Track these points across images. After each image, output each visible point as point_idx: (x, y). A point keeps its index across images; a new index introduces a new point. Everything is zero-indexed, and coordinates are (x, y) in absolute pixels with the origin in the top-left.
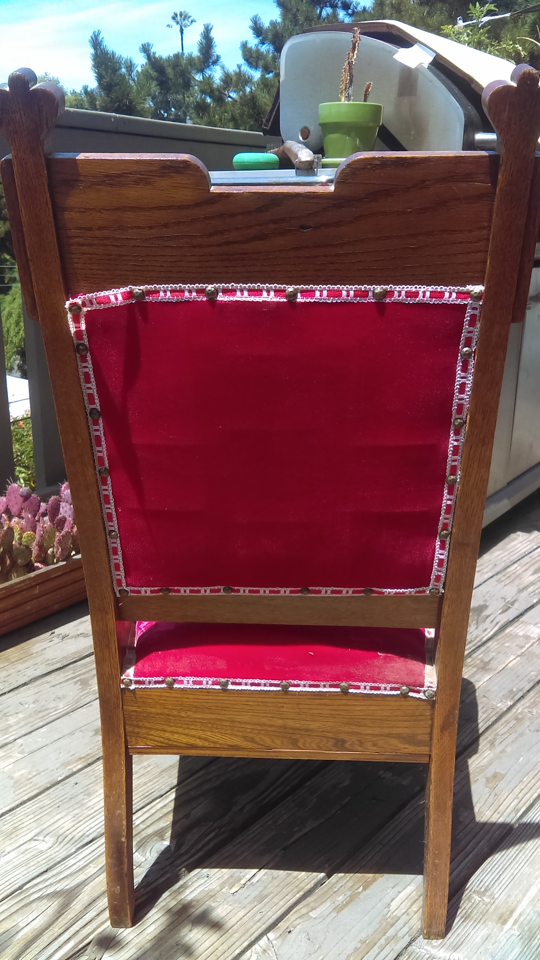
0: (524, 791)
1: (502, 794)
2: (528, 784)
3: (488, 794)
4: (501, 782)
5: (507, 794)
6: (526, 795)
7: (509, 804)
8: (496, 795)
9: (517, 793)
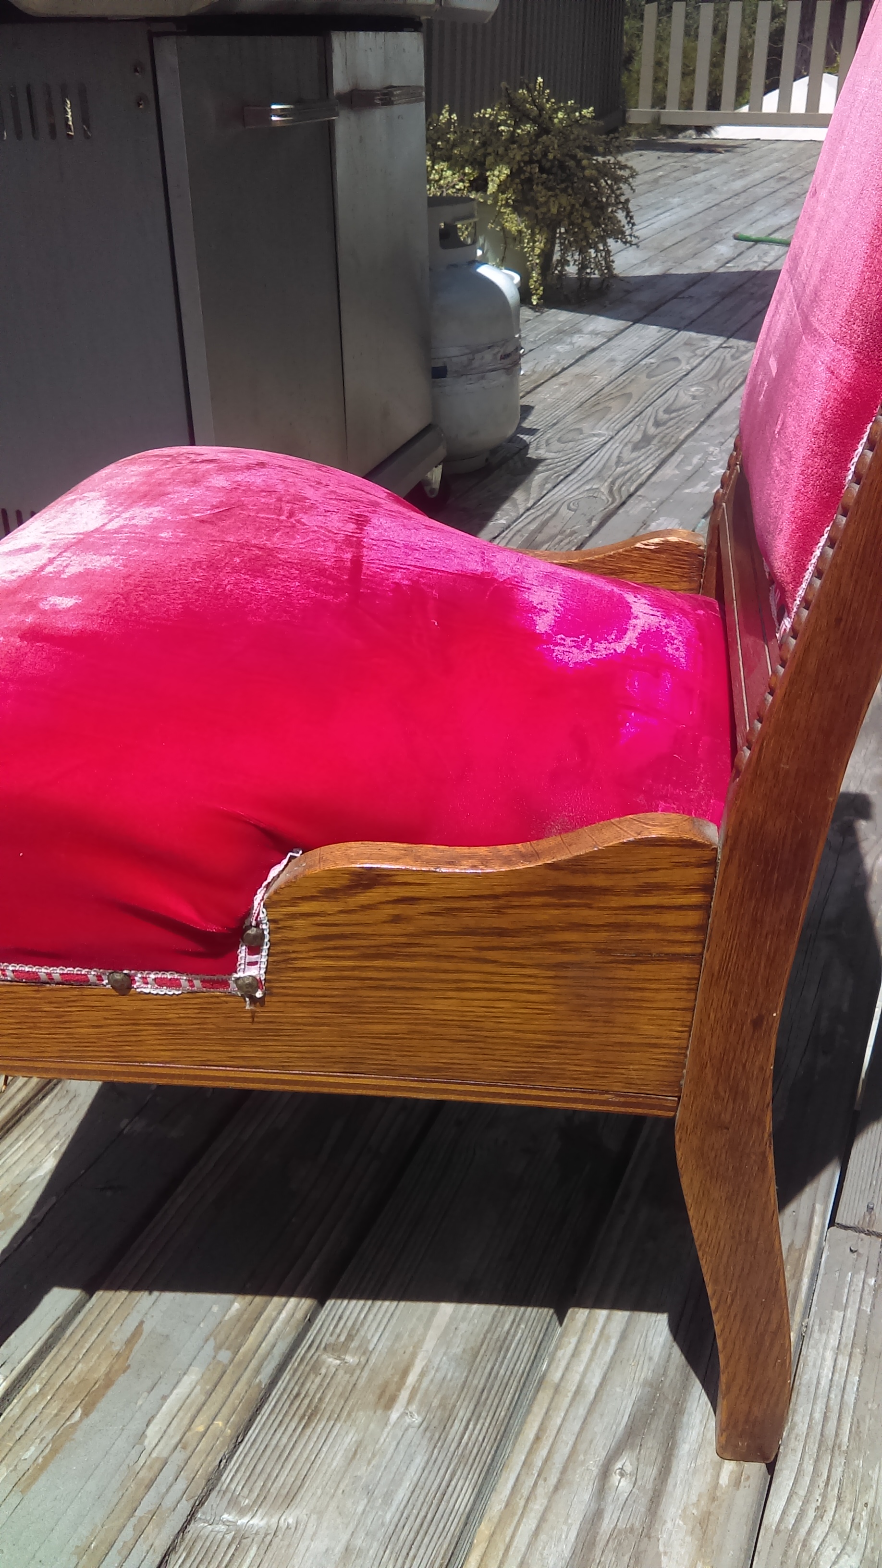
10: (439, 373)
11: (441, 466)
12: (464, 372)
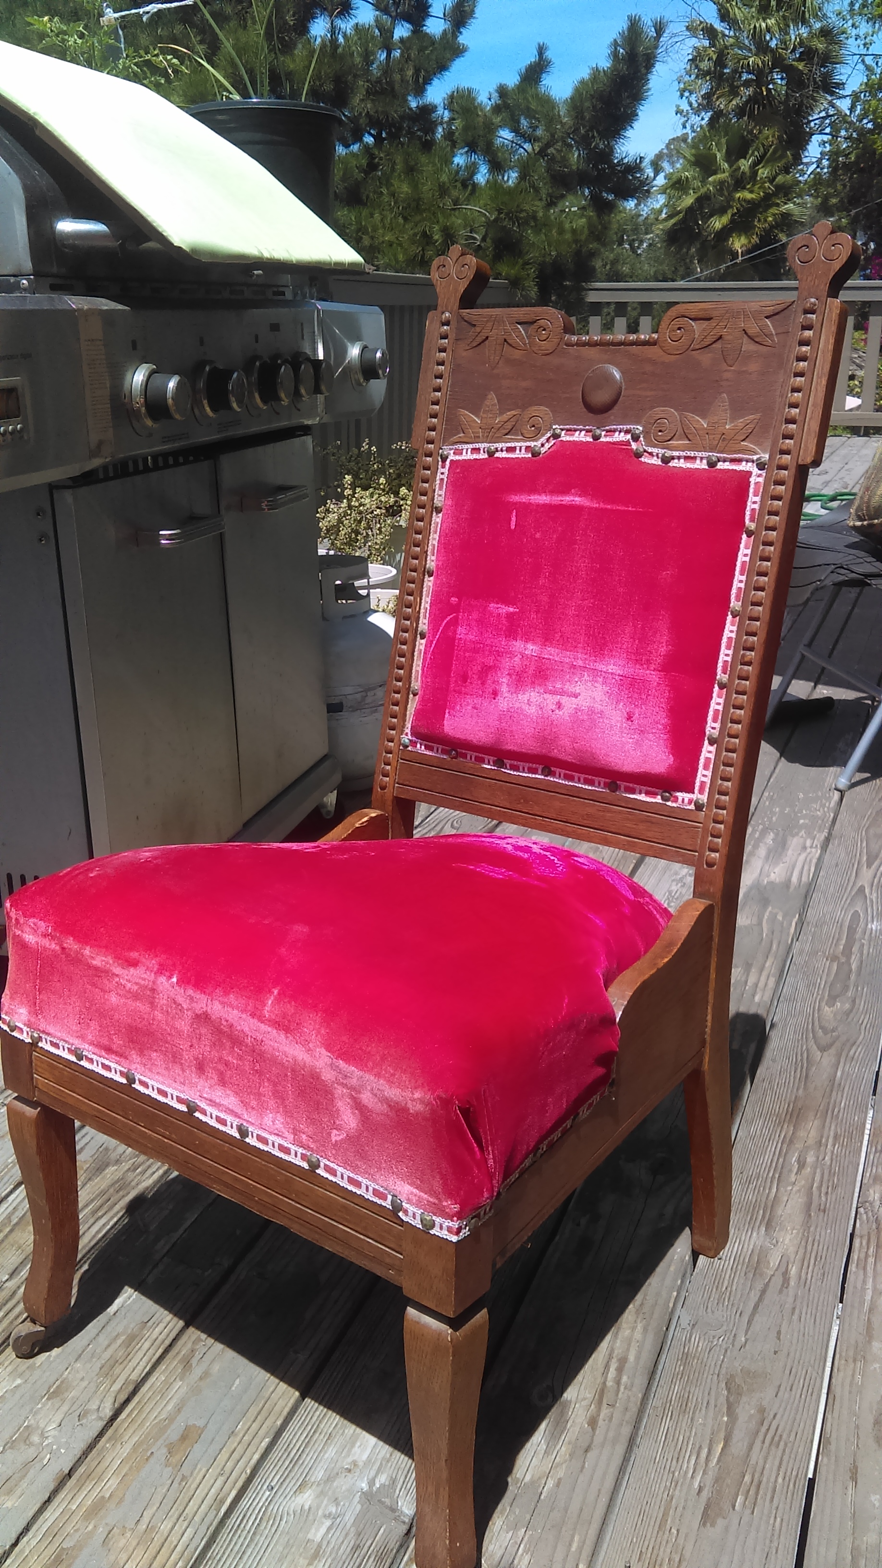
0: (236, 1456)
1: (195, 1475)
2: (244, 1436)
3: (170, 1482)
4: (195, 1446)
5: (204, 1470)
6: (238, 1461)
7: (206, 1491)
8: (184, 1478)
9: (223, 1463)
10: (334, 708)
11: (336, 792)
12: (358, 707)
